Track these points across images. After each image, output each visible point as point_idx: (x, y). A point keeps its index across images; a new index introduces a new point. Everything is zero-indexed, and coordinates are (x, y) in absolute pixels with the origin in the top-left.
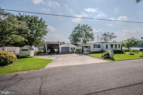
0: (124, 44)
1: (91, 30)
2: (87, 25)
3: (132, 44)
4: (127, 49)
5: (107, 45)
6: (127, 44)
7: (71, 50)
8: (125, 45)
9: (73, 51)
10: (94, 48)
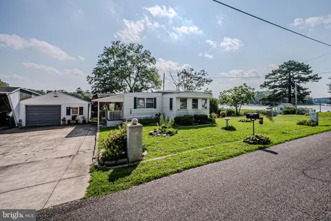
0: (228, 98)
1: (151, 61)
2: (141, 47)
3: (242, 98)
4: (233, 108)
5: (171, 100)
6: (233, 98)
7: (68, 113)
8: (228, 101)
9: (74, 118)
10: (135, 107)
